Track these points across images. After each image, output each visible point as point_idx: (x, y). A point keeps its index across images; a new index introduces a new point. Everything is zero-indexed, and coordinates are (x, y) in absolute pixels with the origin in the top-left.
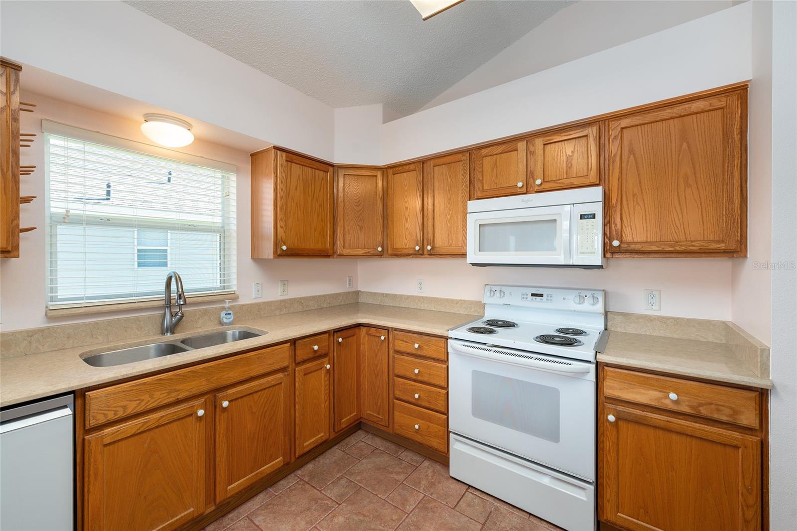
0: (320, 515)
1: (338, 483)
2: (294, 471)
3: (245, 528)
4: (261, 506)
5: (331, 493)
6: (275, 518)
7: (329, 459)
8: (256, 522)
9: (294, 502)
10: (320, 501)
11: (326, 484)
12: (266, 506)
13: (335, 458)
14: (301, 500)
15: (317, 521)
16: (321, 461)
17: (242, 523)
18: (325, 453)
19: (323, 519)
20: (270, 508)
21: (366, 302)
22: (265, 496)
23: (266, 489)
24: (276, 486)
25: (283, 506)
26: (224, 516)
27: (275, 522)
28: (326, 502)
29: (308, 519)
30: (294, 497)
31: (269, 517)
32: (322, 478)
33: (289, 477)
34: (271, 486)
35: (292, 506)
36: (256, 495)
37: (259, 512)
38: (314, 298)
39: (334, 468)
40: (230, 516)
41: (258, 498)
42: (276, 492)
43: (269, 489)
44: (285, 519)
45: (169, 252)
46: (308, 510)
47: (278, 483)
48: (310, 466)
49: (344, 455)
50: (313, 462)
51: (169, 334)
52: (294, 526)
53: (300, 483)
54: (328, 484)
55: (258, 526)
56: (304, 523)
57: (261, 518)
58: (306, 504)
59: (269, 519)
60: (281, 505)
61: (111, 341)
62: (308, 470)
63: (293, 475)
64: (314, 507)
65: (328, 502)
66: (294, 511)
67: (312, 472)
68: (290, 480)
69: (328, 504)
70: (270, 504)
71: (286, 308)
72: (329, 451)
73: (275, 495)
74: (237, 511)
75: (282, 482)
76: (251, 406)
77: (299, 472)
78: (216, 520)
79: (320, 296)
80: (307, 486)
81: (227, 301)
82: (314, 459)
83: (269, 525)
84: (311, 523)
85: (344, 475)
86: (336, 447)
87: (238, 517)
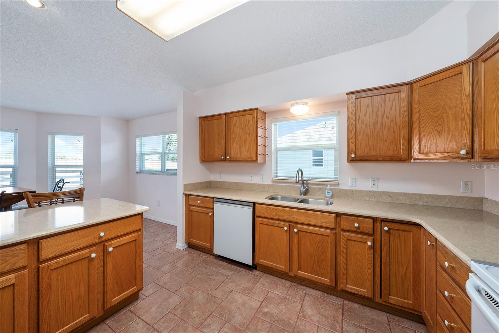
0: (327, 326)
1: (356, 328)
2: (345, 299)
3: (300, 295)
4: (314, 295)
5: (346, 326)
6: (312, 304)
7: (372, 315)
8: (305, 298)
9: (326, 309)
10: (335, 322)
11: (350, 320)
12: (315, 297)
13: (376, 317)
14: (330, 312)
15: (322, 325)
16: (366, 310)
17: (302, 293)
18: (374, 310)
19: (326, 329)
20: (315, 299)
21: (491, 212)
22: (321, 294)
23: (325, 292)
24: (329, 295)
25: (320, 304)
26: (301, 285)
27: (309, 306)
28: (337, 325)
29: (320, 320)
30: (329, 307)
31: (311, 301)
32: (353, 316)
33: (340, 299)
34: (328, 293)
35: (323, 308)
36: (319, 290)
37: (311, 296)
38: (405, 194)
39: (367, 320)
40: (303, 287)
41: (318, 292)
42: (326, 297)
43: (326, 293)
44: (313, 309)
45: (324, 160)
46: (326, 318)
47: (332, 295)
48: (356, 306)
49: (385, 322)
50: (361, 306)
51: (302, 195)
52: (313, 315)
53: (340, 305)
54: (352, 322)
55: (304, 300)
56: (317, 319)
57: (308, 298)
58: (329, 315)
59: (310, 302)
60: (320, 303)
61: (286, 193)
62: (352, 306)
63: (342, 300)
64: (329, 320)
65: (338, 327)
66: (321, 311)
67: (352, 308)
68: (338, 300)
69: (337, 327)
70: (318, 299)
71: (375, 197)
72: (379, 312)
73: (324, 298)
74: (306, 288)
75: (333, 297)
76: (310, 239)
77: (347, 302)
78: (298, 283)
79: (413, 194)
80: (341, 310)
81: (329, 185)
82: (363, 305)
83: (307, 304)
84: (319, 323)
85: (367, 330)
86: (388, 315)
87: (303, 290)
